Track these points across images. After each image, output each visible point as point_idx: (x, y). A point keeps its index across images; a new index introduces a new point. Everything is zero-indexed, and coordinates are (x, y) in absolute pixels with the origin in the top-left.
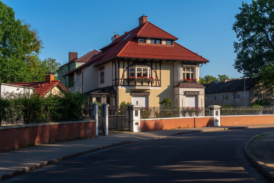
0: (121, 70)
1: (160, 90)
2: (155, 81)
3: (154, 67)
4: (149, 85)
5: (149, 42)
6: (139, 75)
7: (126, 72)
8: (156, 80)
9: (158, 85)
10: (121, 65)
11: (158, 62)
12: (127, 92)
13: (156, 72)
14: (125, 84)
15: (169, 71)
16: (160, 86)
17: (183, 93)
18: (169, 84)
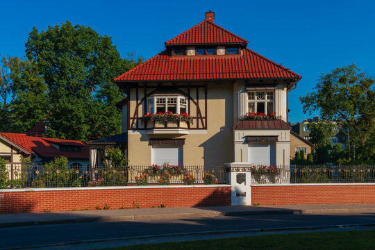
0: (133, 104)
1: (205, 135)
2: (195, 121)
3: (193, 95)
4: (178, 127)
5: (191, 52)
6: (161, 110)
7: (141, 107)
8: (197, 118)
9: (201, 126)
10: (133, 95)
11: (201, 86)
12: (142, 139)
13: (197, 104)
14: (139, 127)
15: (222, 102)
16: (205, 128)
17: (243, 140)
18: (224, 125)
